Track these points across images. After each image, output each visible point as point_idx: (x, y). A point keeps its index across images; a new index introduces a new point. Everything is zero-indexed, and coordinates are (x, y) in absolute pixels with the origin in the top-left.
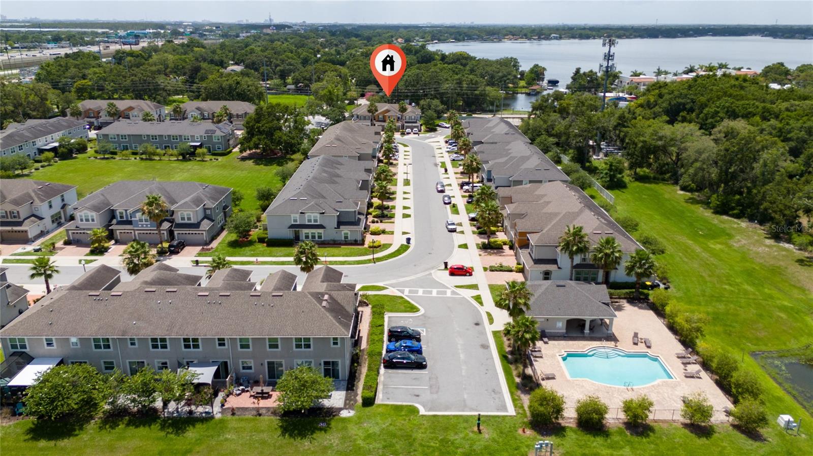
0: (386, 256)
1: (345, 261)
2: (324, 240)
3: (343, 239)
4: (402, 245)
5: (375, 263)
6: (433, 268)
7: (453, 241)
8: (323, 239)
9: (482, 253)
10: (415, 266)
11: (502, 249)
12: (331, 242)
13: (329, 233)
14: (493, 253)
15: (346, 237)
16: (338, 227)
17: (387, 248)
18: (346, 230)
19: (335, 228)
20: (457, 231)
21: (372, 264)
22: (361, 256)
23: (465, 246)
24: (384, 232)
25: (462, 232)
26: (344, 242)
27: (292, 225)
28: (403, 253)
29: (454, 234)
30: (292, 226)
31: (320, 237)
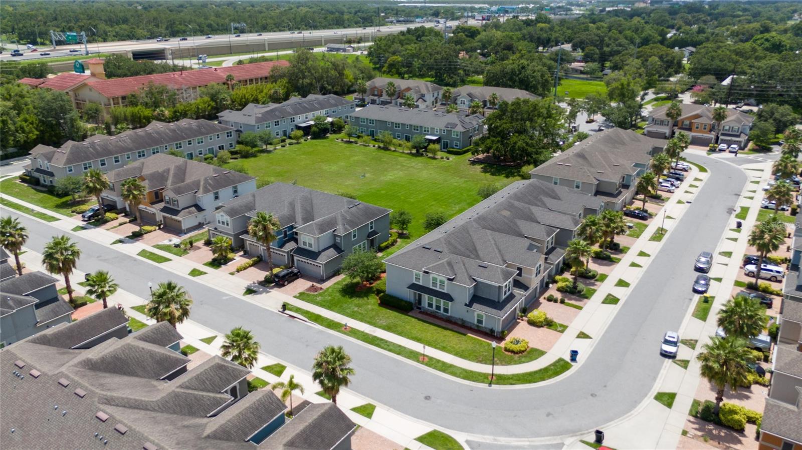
0: (517, 375)
1: (451, 366)
2: (451, 317)
3: (476, 322)
4: (561, 360)
5: (490, 384)
6: (573, 432)
7: (655, 379)
8: (449, 314)
9: (692, 429)
10: (548, 415)
11: (741, 431)
12: (460, 323)
13: (457, 309)
14: (713, 438)
15: (480, 322)
16: (470, 305)
17: (532, 360)
18: (479, 311)
19: (466, 305)
20: (678, 358)
21: (484, 386)
22: (480, 362)
23: (667, 399)
24: (549, 324)
25: (685, 364)
26: (476, 328)
27: (414, 284)
28: (550, 377)
29: (668, 362)
30: (413, 286)
31: (446, 310)
